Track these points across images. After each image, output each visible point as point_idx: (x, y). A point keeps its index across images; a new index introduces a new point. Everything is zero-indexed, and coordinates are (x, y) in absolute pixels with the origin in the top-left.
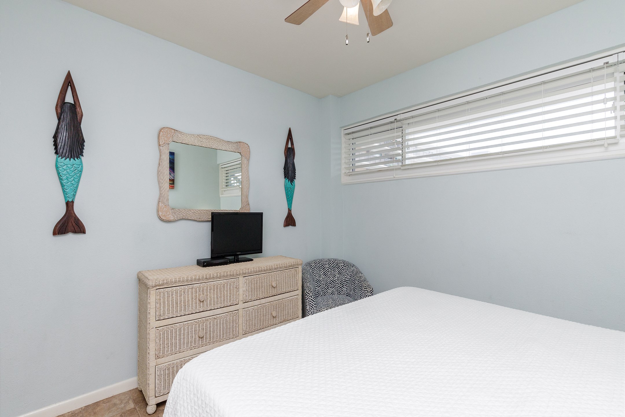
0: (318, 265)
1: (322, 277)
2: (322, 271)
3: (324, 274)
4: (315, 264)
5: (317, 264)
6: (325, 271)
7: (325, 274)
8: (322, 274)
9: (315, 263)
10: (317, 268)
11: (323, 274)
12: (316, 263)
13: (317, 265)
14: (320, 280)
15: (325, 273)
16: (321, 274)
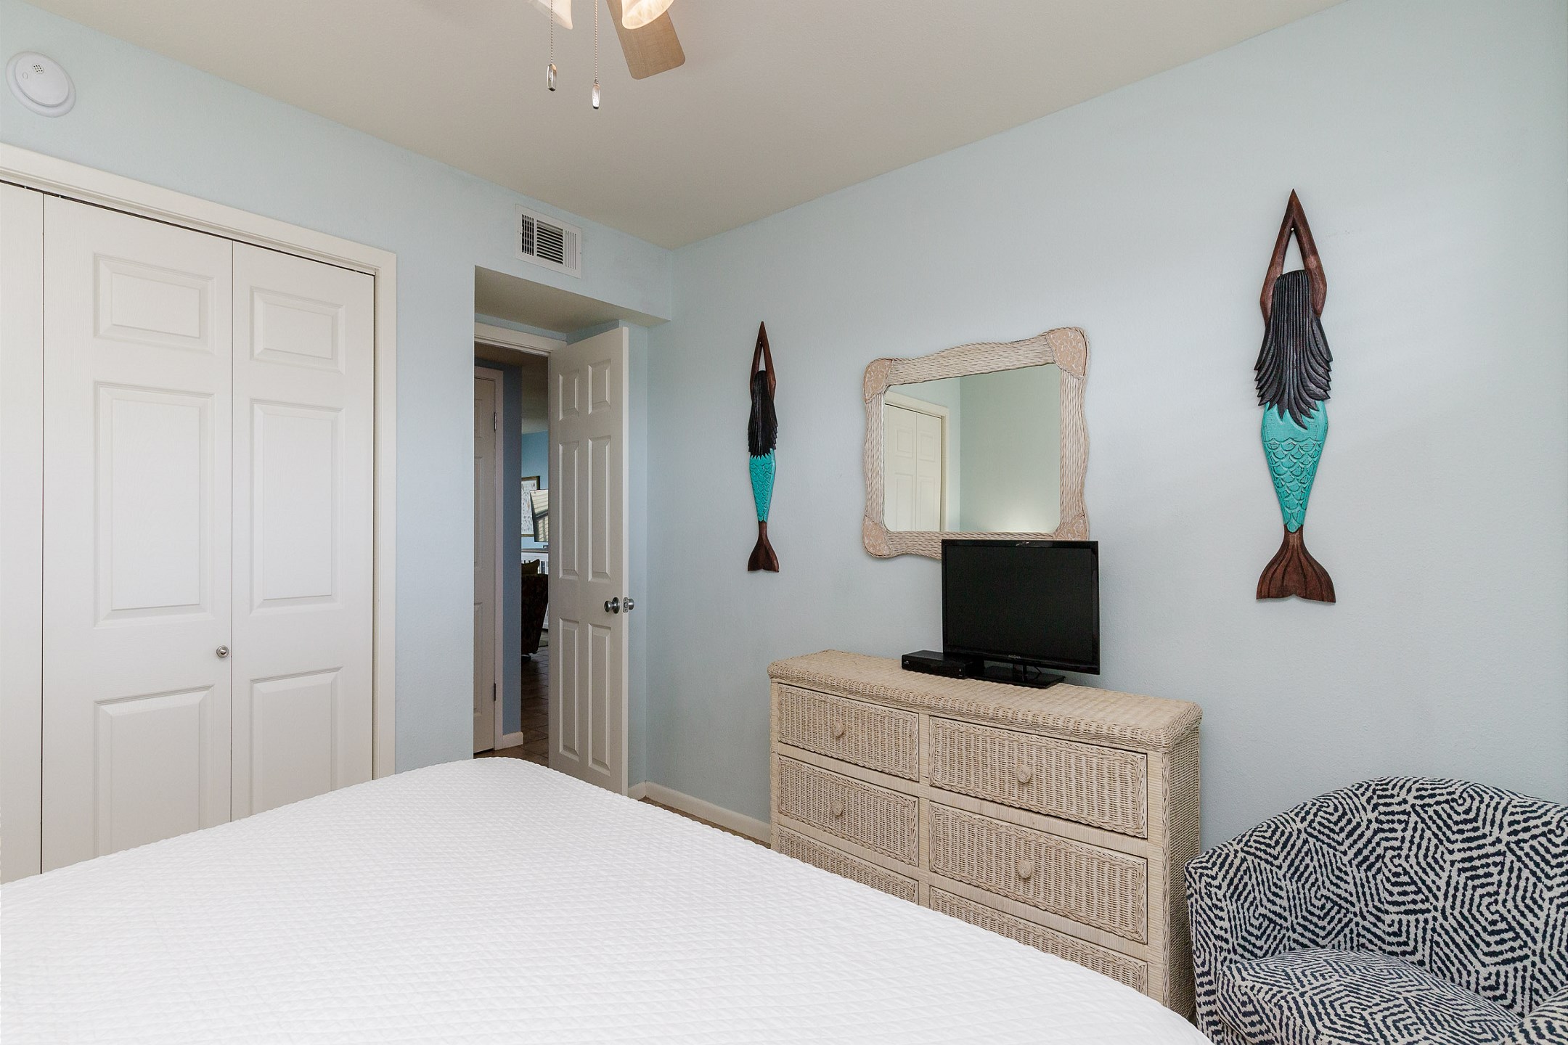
0: (1318, 819)
1: (1349, 879)
2: (1347, 843)
3: (1360, 858)
4: (1303, 819)
5: (1315, 815)
6: (1360, 844)
7: (1366, 858)
8: (1350, 862)
9: (1301, 815)
10: (1318, 840)
11: (1355, 863)
12: (1308, 813)
13: (1313, 821)
14: (1344, 894)
15: (1365, 852)
16: (1345, 860)
